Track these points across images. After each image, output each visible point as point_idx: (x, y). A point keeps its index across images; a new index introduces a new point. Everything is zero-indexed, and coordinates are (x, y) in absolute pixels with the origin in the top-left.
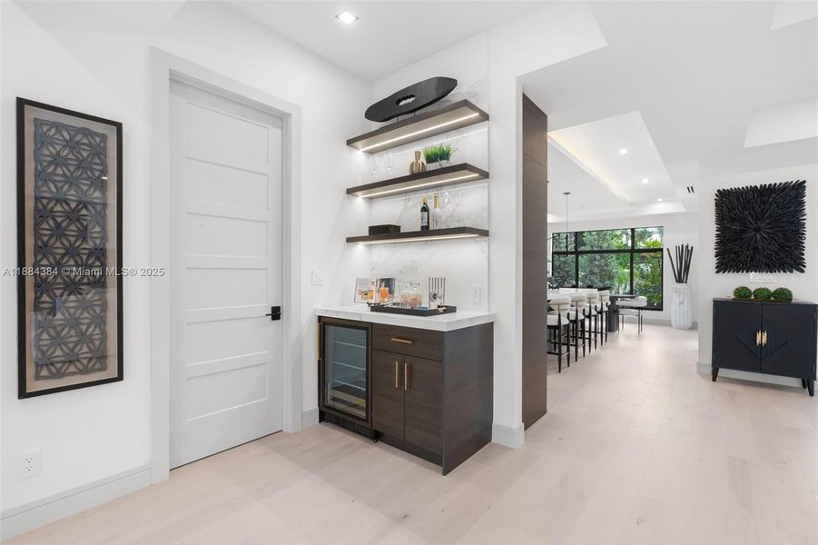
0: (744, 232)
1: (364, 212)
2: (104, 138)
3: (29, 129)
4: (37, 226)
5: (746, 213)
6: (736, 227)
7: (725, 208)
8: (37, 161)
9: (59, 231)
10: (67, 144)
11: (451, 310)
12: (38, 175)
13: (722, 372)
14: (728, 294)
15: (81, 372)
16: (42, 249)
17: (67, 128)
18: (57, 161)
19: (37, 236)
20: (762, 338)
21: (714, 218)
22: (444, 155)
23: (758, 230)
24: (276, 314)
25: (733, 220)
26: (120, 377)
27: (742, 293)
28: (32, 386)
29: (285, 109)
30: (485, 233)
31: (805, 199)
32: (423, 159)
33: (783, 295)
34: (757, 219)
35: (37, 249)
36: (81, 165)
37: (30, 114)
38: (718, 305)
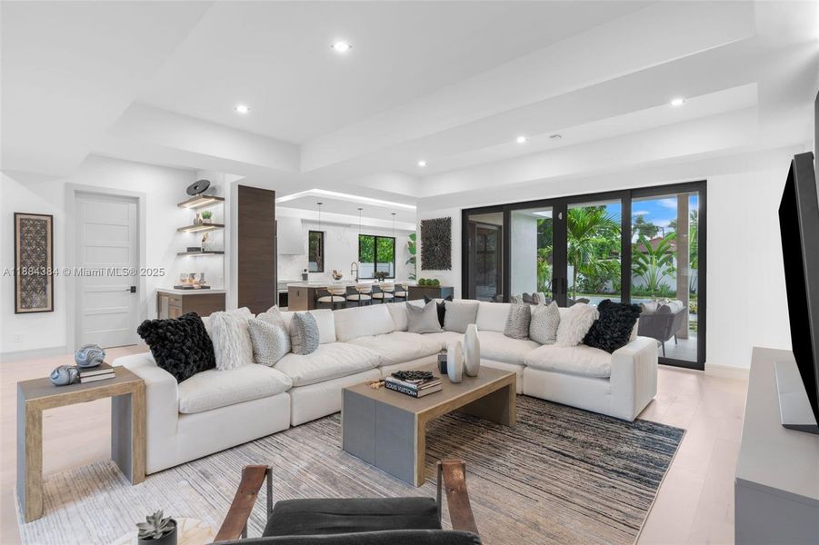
0: (431, 246)
1: (189, 238)
2: (46, 221)
3: (18, 222)
4: (21, 255)
5: (432, 234)
6: (428, 242)
7: (424, 231)
8: (21, 232)
9: (29, 257)
10: (32, 225)
11: (209, 288)
12: (21, 237)
15: (38, 307)
16: (23, 263)
17: (32, 220)
18: (28, 231)
19: (21, 258)
22: (207, 216)
23: (436, 244)
24: (133, 290)
25: (427, 239)
26: (52, 310)
28: (19, 310)
29: (137, 196)
30: (223, 253)
32: (201, 217)
34: (435, 239)
35: (21, 263)
36: (37, 232)
37: (18, 217)
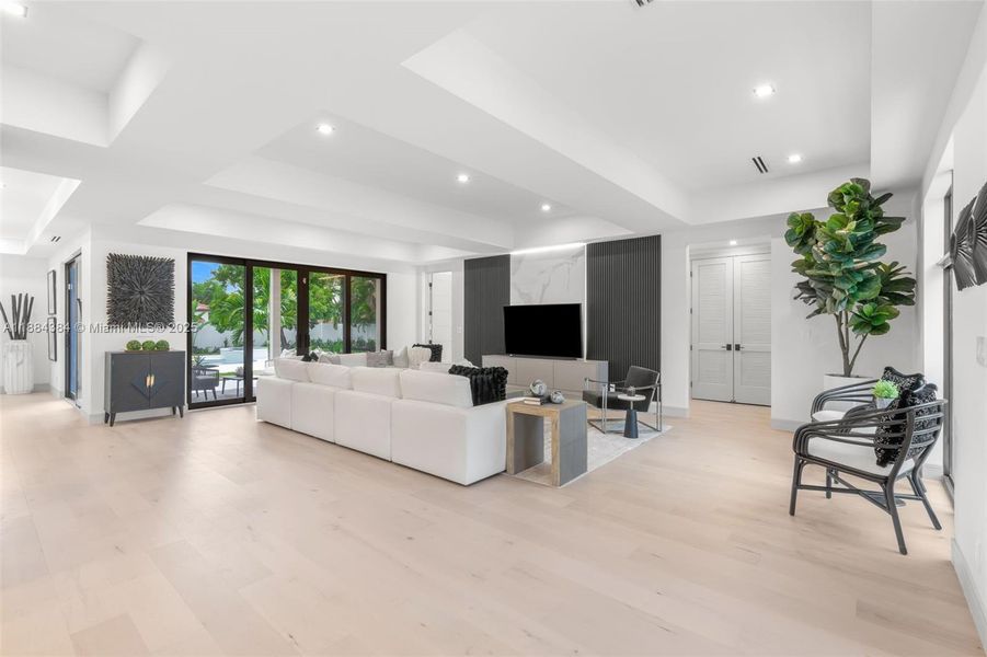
0: (131, 293)
5: (134, 277)
6: (125, 288)
7: (116, 271)
13: (119, 416)
14: (122, 348)
20: (150, 381)
21: (106, 279)
23: (142, 293)
25: (123, 283)
27: (133, 346)
31: (174, 273)
33: (163, 346)
34: (141, 284)
38: (115, 357)
